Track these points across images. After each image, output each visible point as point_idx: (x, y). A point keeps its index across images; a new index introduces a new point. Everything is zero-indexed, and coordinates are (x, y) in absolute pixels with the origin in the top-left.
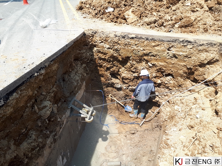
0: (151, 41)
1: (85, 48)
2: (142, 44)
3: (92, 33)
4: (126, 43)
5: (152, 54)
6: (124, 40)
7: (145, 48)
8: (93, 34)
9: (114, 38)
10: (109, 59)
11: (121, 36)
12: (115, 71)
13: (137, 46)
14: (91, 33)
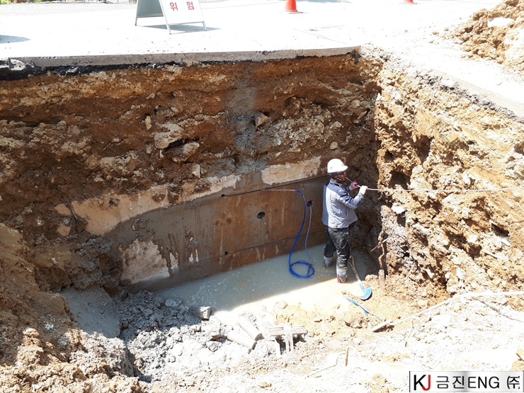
0: (482, 109)
1: (352, 86)
2: (461, 111)
3: (381, 57)
4: (430, 97)
5: (476, 147)
6: (430, 88)
7: (463, 126)
8: (382, 60)
9: (413, 80)
10: (394, 129)
11: (426, 78)
12: (402, 167)
13: (450, 112)
14: (378, 57)
